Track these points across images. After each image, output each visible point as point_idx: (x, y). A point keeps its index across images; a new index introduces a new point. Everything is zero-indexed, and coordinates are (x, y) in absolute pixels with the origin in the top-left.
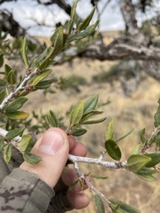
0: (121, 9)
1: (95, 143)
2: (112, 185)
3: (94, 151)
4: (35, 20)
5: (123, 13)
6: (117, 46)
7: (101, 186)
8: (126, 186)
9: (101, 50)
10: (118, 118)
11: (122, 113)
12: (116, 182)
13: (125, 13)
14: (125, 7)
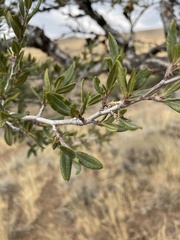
0: (161, 15)
1: (133, 160)
2: (149, 208)
3: (132, 168)
4: (70, 27)
5: (163, 19)
6: (148, 60)
7: (137, 207)
8: (165, 210)
9: (132, 65)
10: (163, 133)
11: (168, 127)
12: (155, 204)
13: (166, 19)
14: (166, 12)
